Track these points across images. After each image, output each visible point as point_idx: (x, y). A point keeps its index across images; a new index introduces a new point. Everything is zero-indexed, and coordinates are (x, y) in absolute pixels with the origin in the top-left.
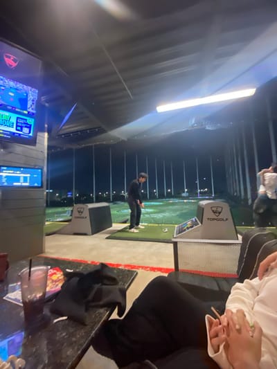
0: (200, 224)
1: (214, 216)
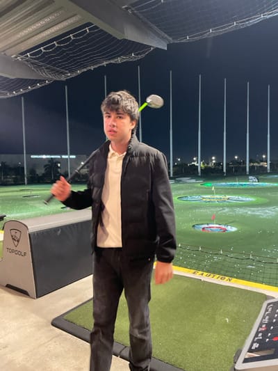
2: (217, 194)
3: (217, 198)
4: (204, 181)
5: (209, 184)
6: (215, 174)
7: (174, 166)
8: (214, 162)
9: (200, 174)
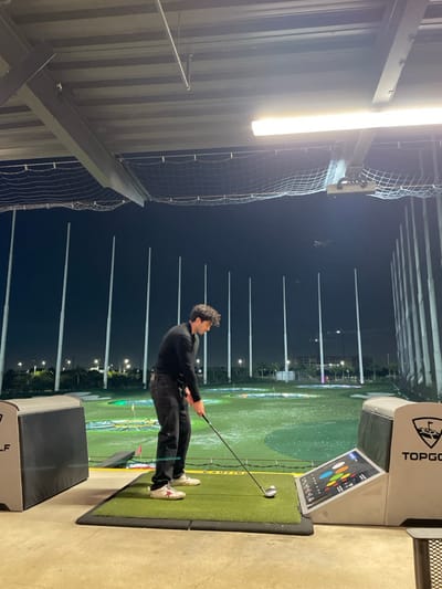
0: (382, 472)
1: (419, 446)
2: (137, 417)
3: (139, 424)
4: (113, 397)
5: (121, 403)
6: (129, 387)
7: (62, 373)
8: (128, 366)
9: (105, 387)
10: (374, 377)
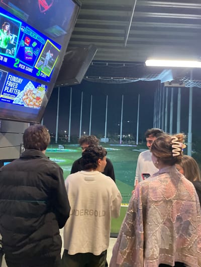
10: (143, 142)
